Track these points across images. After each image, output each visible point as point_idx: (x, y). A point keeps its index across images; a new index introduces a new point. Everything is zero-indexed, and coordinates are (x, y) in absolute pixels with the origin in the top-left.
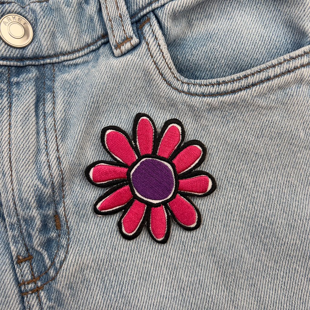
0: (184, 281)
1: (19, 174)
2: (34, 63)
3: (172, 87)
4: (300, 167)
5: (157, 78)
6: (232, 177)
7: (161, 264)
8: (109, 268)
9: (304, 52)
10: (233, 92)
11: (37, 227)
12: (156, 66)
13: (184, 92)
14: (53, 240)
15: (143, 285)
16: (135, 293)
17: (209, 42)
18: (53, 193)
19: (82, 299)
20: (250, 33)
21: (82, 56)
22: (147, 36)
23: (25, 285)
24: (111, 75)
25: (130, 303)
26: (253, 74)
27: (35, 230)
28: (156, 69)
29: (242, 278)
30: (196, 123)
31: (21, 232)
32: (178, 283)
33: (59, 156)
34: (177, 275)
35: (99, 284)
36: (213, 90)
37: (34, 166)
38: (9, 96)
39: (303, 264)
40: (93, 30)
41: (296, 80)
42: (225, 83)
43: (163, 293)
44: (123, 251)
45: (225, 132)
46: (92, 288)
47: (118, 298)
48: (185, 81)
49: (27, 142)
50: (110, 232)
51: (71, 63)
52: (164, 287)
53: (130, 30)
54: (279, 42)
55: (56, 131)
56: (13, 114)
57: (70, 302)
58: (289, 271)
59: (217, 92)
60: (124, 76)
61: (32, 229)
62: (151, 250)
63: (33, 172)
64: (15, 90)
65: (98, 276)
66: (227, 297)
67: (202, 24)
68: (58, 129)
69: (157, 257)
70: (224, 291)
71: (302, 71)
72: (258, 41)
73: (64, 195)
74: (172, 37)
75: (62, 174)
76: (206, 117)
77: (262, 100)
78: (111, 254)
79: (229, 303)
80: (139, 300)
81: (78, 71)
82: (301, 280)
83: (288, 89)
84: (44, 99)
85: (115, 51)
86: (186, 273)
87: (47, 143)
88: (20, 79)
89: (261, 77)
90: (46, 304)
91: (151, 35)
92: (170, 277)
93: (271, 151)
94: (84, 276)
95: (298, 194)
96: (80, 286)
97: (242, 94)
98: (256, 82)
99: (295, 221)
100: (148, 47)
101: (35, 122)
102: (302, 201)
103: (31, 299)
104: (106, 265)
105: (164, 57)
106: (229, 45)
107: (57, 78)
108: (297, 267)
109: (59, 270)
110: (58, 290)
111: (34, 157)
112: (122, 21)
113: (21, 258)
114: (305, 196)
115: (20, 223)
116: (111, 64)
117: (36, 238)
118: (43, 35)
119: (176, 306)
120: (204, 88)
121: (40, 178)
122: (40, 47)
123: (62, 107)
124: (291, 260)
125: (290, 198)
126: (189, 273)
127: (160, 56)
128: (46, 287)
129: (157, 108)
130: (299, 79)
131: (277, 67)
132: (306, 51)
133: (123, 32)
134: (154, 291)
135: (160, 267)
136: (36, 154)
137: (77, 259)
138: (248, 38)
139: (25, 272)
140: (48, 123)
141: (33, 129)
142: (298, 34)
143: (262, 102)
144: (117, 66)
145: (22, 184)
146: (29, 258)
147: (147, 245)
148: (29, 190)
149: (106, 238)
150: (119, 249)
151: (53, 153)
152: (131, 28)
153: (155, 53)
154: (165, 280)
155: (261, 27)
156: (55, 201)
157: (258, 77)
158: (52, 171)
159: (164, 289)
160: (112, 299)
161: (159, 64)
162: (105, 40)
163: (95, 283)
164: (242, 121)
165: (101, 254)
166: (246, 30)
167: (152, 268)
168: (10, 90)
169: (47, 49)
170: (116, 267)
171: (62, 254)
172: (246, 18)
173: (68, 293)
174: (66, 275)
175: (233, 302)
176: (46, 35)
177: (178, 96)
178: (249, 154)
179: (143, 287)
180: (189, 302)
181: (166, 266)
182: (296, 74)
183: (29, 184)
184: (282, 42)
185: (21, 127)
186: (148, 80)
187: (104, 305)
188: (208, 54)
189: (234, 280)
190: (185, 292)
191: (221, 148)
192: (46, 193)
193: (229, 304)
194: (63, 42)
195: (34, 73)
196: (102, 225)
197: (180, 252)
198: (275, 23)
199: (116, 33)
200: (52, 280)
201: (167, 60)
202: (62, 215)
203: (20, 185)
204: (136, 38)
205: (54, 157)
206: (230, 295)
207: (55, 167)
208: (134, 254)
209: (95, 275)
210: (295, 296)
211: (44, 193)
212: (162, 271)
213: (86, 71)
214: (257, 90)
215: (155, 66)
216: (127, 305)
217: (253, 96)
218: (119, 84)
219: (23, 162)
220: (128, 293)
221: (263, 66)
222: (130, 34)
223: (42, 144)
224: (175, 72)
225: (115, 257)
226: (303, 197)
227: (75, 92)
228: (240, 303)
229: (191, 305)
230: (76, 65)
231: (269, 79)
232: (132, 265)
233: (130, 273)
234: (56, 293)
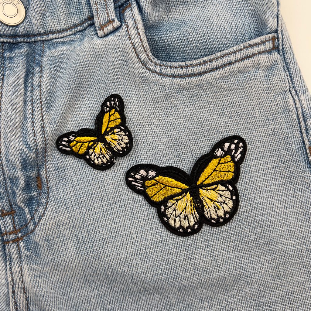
0: (149, 240)
1: (7, 139)
2: (25, 40)
3: (146, 67)
4: (254, 143)
5: (134, 58)
6: (195, 151)
7: (129, 225)
8: (83, 226)
9: (261, 41)
10: (200, 74)
11: (21, 185)
12: (134, 47)
13: (156, 73)
14: (34, 199)
15: (112, 243)
16: (104, 250)
17: (183, 27)
18: (37, 157)
19: (57, 252)
20: (220, 20)
21: (70, 35)
22: (128, 20)
23: (7, 235)
24: (94, 54)
25: (99, 257)
26: (217, 59)
27: (19, 188)
28: (133, 50)
29: (200, 239)
30: (166, 101)
31: (6, 190)
32: (144, 242)
33: (43, 125)
34: (143, 234)
35: (73, 239)
36: (182, 72)
37: (21, 132)
38: (3, 69)
39: (253, 229)
40: (80, 12)
41: (254, 65)
42: (193, 66)
43: (129, 251)
44: (96, 212)
45: (192, 110)
46: (66, 243)
47: (89, 253)
48: (157, 63)
49: (15, 111)
50: (86, 194)
51: (59, 41)
52: (131, 246)
53: (112, 13)
54: (245, 30)
55: (41, 102)
56: (4, 85)
57: (46, 253)
58: (241, 235)
59: (186, 74)
60: (105, 55)
61: (16, 187)
62: (121, 212)
63: (20, 137)
64: (7, 64)
65: (72, 233)
66: (186, 255)
67: (178, 11)
68: (43, 101)
69: (126, 219)
70: (183, 250)
71: (259, 57)
72: (226, 27)
73: (46, 160)
74: (151, 22)
75: (46, 141)
76: (175, 96)
77: (225, 82)
78: (85, 214)
79: (187, 260)
80: (107, 255)
81: (64, 48)
82: (251, 243)
83: (247, 73)
84: (33, 73)
85: (98, 32)
86: (151, 233)
87: (33, 113)
88: (12, 54)
89: (224, 61)
90: (24, 252)
91: (131, 19)
92: (137, 236)
93: (231, 129)
94: (59, 232)
95: (252, 167)
96: (56, 240)
97: (207, 76)
98: (220, 65)
99: (247, 191)
100: (127, 30)
101: (23, 93)
102: (255, 173)
103: (12, 247)
104: (79, 223)
105: (141, 40)
106: (200, 30)
107: (45, 54)
108: (248, 232)
109: (37, 224)
110: (36, 241)
111: (21, 124)
112: (106, 5)
113: (4, 212)
114: (258, 170)
115: (6, 181)
116: (94, 44)
117: (19, 196)
118: (34, 14)
119: (141, 262)
120: (174, 70)
121: (26, 143)
122: (31, 25)
123: (47, 80)
124: (243, 225)
125: (244, 171)
126: (153, 233)
127: (138, 39)
128: (26, 238)
129: (132, 86)
130: (256, 64)
131: (237, 53)
132: (262, 40)
133: (107, 15)
134: (122, 248)
135: (128, 228)
136: (22, 121)
137: (54, 216)
138: (218, 24)
139: (8, 224)
140: (34, 95)
141: (21, 99)
142: (260, 24)
143: (224, 84)
144: (100, 46)
145: (10, 147)
146: (11, 212)
147: (118, 208)
148: (15, 153)
149: (81, 199)
150: (93, 210)
151: (39, 122)
152: (114, 11)
153: (133, 36)
154: (132, 239)
155: (230, 15)
156: (38, 165)
157: (221, 61)
158: (36, 138)
159: (130, 247)
160: (84, 253)
161: (136, 46)
162: (91, 22)
163: (69, 238)
164: (207, 101)
165: (76, 213)
166: (216, 17)
167: (121, 229)
168: (3, 64)
169: (38, 28)
170: (89, 225)
171: (41, 210)
172: (217, 6)
173: (45, 244)
174: (43, 229)
175: (191, 260)
176: (37, 15)
177: (151, 76)
178: (211, 130)
179: (112, 245)
180: (152, 259)
181: (133, 227)
182: (254, 60)
183: (15, 147)
184: (247, 30)
185: (10, 97)
186: (125, 59)
187: (77, 258)
188: (181, 37)
189: (192, 241)
190: (149, 250)
191: (188, 125)
192: (30, 157)
193: (186, 262)
194: (52, 22)
195: (25, 49)
196: (79, 187)
197: (146, 214)
198: (243, 13)
199: (100, 16)
200: (31, 233)
201: (143, 43)
202: (44, 177)
203: (7, 148)
204: (118, 21)
205: (39, 126)
206: (188, 254)
207: (39, 135)
208: (106, 215)
209: (69, 231)
210: (244, 256)
211: (29, 156)
212: (130, 231)
213: (72, 48)
214: (220, 73)
215: (132, 47)
216: (97, 259)
217: (216, 78)
218: (101, 63)
219: (11, 128)
220: (98, 249)
221: (226, 52)
222: (112, 17)
223: (29, 114)
224: (150, 54)
225: (88, 216)
226: (256, 170)
227: (60, 67)
228: (196, 261)
229: (154, 262)
230: (63, 43)
231: (230, 63)
232: (103, 225)
233: (101, 232)
234: (34, 244)
